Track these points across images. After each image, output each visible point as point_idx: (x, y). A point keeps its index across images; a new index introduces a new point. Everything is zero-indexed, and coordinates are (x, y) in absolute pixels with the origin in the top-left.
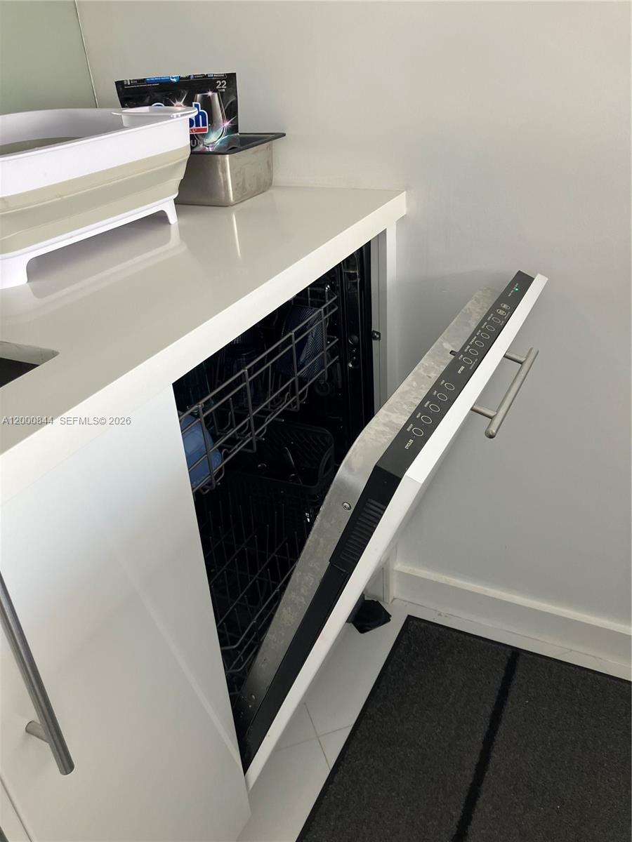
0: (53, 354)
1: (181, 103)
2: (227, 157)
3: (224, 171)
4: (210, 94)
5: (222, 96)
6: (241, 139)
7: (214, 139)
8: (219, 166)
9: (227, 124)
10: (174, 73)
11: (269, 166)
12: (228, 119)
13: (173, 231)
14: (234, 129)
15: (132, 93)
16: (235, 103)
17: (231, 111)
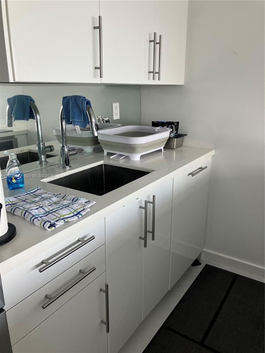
0: (154, 170)
1: (166, 127)
2: (175, 139)
3: (174, 142)
4: (173, 125)
5: (175, 126)
6: (178, 135)
7: (172, 135)
8: (173, 141)
9: (175, 132)
10: (165, 121)
11: (183, 141)
12: (176, 131)
13: (163, 153)
14: (177, 133)
15: (155, 124)
16: (178, 128)
17: (177, 129)
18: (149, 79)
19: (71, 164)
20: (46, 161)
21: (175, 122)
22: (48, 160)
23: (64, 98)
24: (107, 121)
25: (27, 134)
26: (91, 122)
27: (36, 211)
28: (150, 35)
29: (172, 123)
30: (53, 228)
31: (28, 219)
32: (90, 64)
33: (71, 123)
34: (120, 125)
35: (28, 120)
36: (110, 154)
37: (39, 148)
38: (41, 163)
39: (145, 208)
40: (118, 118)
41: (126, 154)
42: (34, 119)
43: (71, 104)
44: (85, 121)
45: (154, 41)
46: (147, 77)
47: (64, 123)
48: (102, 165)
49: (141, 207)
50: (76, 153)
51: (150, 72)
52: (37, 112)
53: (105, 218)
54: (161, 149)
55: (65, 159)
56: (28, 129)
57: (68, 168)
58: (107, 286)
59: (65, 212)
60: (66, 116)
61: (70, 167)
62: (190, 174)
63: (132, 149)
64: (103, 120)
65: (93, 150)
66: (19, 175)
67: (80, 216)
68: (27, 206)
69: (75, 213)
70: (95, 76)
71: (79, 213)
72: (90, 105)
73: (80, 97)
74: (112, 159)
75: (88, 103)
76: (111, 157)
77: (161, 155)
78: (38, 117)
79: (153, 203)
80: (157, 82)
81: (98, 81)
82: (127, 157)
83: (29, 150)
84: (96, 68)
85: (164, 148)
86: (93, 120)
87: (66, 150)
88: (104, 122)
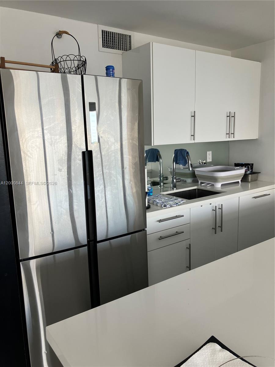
1: (244, 167)
4: (249, 166)
5: (251, 166)
6: (253, 173)
7: (249, 172)
8: (249, 176)
11: (257, 177)
13: (240, 184)
14: (252, 171)
15: (237, 165)
16: (253, 167)
17: (252, 169)
18: (226, 138)
19: (177, 187)
20: (163, 185)
21: (251, 164)
22: (164, 185)
23: (175, 150)
24: (205, 163)
25: (151, 172)
26: (189, 163)
27: (159, 201)
28: (227, 113)
29: (248, 164)
30: (165, 207)
31: (155, 204)
32: (189, 133)
33: (178, 164)
34: (212, 165)
35: (155, 162)
36: (202, 183)
37: (160, 179)
38: (160, 186)
39: (215, 210)
40: (211, 160)
41: (213, 183)
42: (159, 161)
43: (178, 154)
44: (185, 163)
45: (229, 116)
46: (225, 137)
47: (174, 164)
48: (196, 189)
49: (213, 210)
50: (180, 181)
51: (227, 134)
52: (161, 157)
53: (190, 209)
54: (239, 182)
55: (174, 185)
56: (152, 169)
57: (175, 189)
58: (190, 245)
59: (171, 203)
60: (176, 160)
61: (176, 188)
62: (254, 197)
63: (215, 180)
64: (202, 162)
65: (192, 181)
66: (150, 189)
67: (177, 205)
68: (154, 200)
69: (175, 203)
70: (191, 140)
71: (177, 204)
72: (189, 154)
73: (184, 149)
74: (203, 186)
75: (188, 153)
76: (202, 185)
77: (239, 185)
78: (161, 160)
79: (221, 209)
80: (232, 139)
81: (193, 142)
82: (213, 185)
83: (153, 180)
84: (192, 135)
85: (241, 181)
86: (190, 162)
87: (175, 181)
88: (202, 164)
